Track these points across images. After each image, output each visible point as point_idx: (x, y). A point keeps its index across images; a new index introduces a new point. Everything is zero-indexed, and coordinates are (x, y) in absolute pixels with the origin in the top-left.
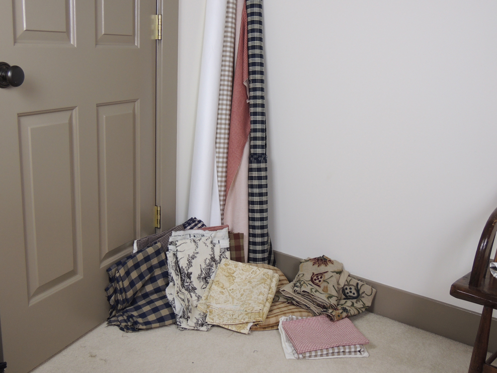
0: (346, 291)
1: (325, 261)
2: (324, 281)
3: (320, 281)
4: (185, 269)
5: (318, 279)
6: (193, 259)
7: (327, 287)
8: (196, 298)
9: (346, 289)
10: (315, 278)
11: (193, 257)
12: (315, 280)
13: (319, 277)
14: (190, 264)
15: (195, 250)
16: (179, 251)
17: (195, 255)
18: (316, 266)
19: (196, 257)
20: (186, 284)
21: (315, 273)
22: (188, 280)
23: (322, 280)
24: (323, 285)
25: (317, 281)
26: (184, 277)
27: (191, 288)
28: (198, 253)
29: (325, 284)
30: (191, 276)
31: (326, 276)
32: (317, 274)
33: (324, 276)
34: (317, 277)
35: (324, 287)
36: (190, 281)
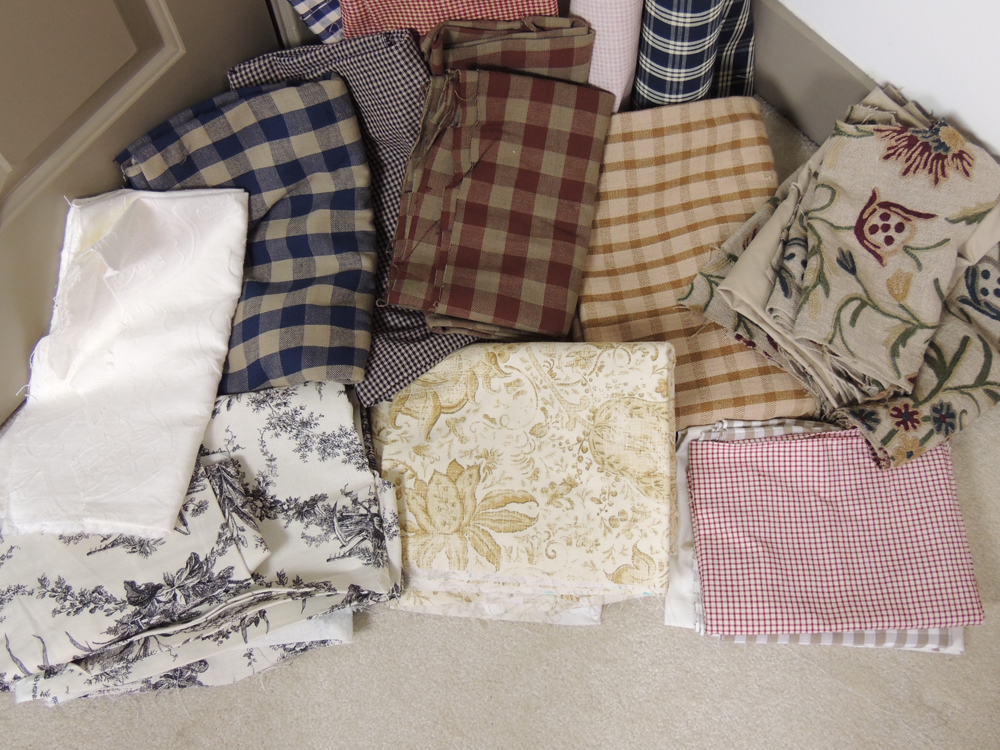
0: (982, 283)
1: (939, 157)
2: (906, 249)
3: (889, 240)
4: (118, 615)
5: (886, 228)
6: (68, 588)
7: (908, 282)
8: (232, 549)
9: (986, 275)
10: (876, 220)
11: (62, 591)
12: (874, 229)
13: (894, 220)
14: (92, 600)
15: (31, 594)
16: (45, 658)
17: (52, 585)
18: (897, 165)
19: (60, 582)
20: (181, 601)
21: (882, 198)
22: (163, 595)
23: (898, 238)
24: (897, 262)
25: (879, 238)
26: (151, 615)
27: (195, 580)
28: (43, 581)
29: (906, 264)
30: (141, 582)
31: (922, 233)
32: (886, 205)
33: (914, 229)
34: (885, 217)
35: (898, 276)
36: (166, 589)
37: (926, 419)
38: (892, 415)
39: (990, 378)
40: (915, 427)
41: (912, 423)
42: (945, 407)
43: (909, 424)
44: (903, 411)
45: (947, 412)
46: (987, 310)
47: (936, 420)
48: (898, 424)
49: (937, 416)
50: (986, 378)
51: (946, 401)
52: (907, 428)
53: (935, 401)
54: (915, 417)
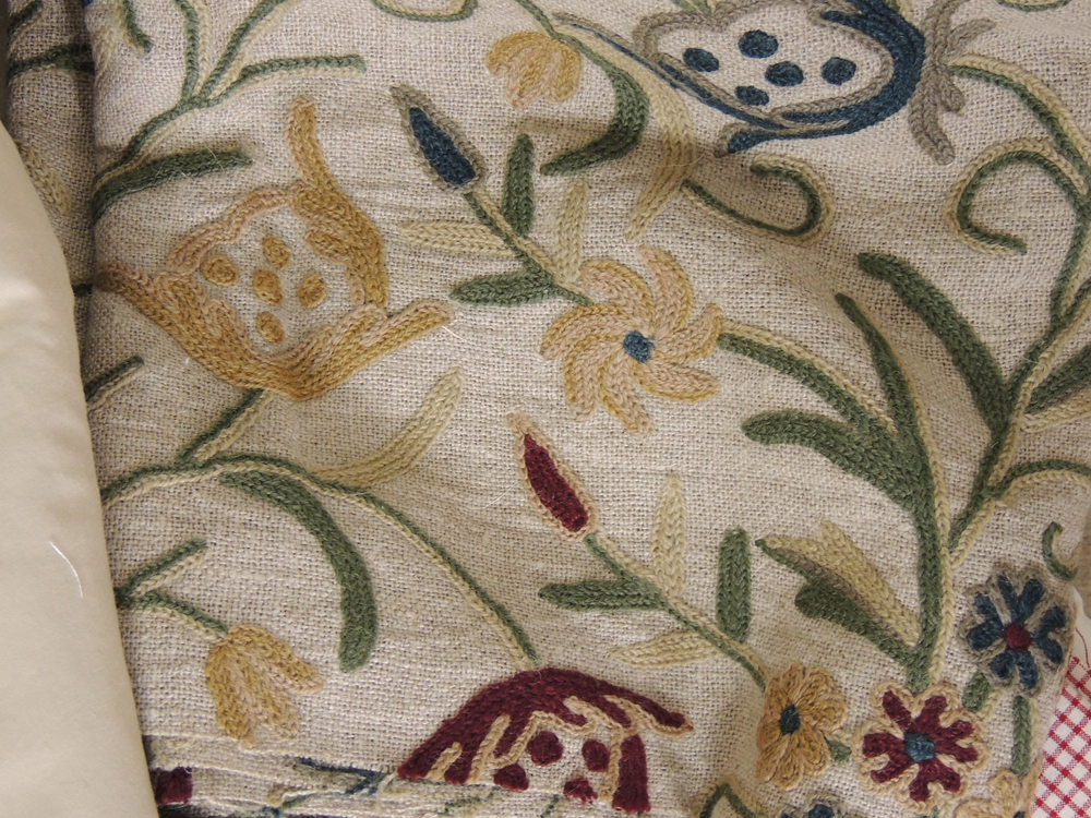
37: (977, 692)
38: (880, 777)
39: (1007, 361)
40: (968, 756)
41: (951, 748)
42: (995, 595)
43: (947, 760)
44: (899, 734)
45: (1012, 602)
46: (815, 126)
47: (1002, 669)
48: (919, 792)
49: (997, 648)
50: (996, 377)
51: (982, 573)
52: (952, 782)
53: (956, 609)
54: (945, 722)
